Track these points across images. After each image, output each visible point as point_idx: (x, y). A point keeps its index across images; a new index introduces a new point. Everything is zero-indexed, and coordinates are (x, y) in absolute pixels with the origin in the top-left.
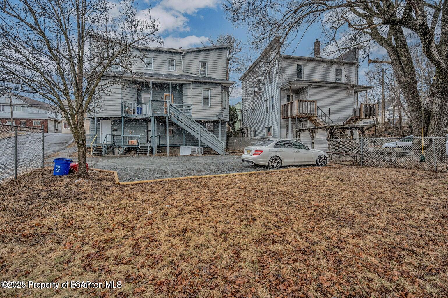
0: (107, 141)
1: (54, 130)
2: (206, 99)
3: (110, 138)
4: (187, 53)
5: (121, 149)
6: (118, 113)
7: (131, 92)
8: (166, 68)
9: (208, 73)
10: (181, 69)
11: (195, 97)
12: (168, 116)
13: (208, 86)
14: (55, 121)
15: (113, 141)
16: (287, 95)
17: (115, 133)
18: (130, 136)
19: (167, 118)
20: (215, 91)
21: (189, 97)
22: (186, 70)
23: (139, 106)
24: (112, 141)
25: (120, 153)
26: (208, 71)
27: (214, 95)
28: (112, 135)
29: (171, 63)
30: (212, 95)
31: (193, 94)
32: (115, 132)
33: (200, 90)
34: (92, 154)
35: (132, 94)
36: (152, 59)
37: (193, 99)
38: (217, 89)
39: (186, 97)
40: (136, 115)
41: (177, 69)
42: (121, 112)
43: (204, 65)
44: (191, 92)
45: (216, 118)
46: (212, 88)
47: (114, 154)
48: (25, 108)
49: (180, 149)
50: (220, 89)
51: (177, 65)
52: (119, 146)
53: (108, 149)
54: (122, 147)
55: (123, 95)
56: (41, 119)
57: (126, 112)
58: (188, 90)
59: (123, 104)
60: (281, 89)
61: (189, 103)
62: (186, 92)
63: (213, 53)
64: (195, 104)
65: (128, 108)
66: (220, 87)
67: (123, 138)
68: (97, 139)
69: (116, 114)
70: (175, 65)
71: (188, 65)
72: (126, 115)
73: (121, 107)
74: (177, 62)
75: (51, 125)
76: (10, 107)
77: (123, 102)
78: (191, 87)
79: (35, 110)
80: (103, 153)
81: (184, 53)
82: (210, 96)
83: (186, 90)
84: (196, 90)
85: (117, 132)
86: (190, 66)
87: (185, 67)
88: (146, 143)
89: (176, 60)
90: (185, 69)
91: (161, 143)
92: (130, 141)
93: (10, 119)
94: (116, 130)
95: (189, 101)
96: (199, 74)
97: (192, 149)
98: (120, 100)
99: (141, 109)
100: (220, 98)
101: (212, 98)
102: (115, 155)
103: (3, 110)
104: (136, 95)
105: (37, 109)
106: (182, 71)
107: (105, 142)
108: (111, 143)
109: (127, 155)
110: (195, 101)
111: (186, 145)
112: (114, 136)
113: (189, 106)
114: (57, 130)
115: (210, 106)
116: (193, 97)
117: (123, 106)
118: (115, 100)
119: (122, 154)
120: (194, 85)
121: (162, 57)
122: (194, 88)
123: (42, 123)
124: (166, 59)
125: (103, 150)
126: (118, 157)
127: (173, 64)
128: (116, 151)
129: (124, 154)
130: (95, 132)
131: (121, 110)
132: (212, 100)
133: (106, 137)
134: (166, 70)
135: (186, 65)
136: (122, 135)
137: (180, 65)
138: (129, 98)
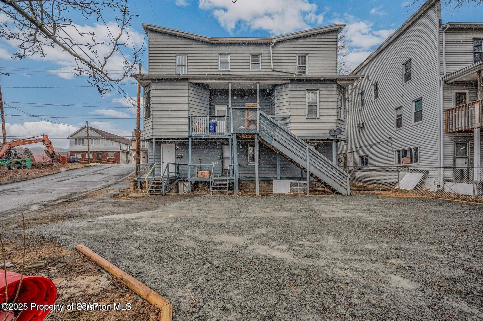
0: (169, 173)
1: (126, 162)
2: (312, 107)
3: (172, 168)
4: (278, 42)
5: (187, 184)
6: (183, 132)
7: (200, 101)
8: (248, 67)
9: (310, 71)
10: (270, 67)
11: (295, 103)
12: (258, 131)
13: (316, 85)
14: (127, 153)
15: (177, 173)
16: (454, 92)
17: (180, 161)
18: (200, 164)
19: (256, 136)
20: (326, 92)
21: (285, 104)
22: (277, 68)
23: (212, 121)
24: (175, 173)
25: (186, 190)
26: (310, 68)
27: (325, 100)
28: (176, 164)
29: (255, 59)
30: (322, 100)
31: (292, 100)
32: (179, 159)
33: (302, 92)
34: (147, 192)
35: (202, 105)
36: (229, 56)
37: (292, 107)
38: (330, 89)
39: (281, 105)
40: (208, 134)
41: (263, 67)
42: (187, 130)
43: (302, 60)
44: (289, 96)
45: (328, 135)
46: (321, 89)
47: (178, 191)
48: (101, 141)
49: (272, 184)
50: (335, 89)
51: (263, 61)
52: (185, 179)
53: (170, 184)
54: (189, 180)
55: (190, 106)
56: (114, 152)
57: (194, 130)
58: (284, 93)
59: (191, 118)
60: (445, 82)
61: (285, 113)
62: (281, 97)
63: (316, 40)
64: (295, 114)
65: (197, 124)
66: (335, 86)
67: (190, 167)
68: (156, 169)
69: (181, 134)
70: (260, 62)
71: (280, 61)
72: (194, 135)
73: (187, 123)
74: (263, 58)
75: (123, 157)
76: (87, 139)
77: (191, 116)
78: (288, 89)
79: (109, 143)
80: (163, 190)
81: (274, 42)
82: (318, 101)
83: (281, 94)
84: (297, 92)
85: (182, 159)
86: (283, 61)
87: (275, 64)
88: (221, 175)
89: (263, 55)
90: (275, 67)
91: (241, 175)
92: (200, 172)
93: (87, 152)
94: (181, 157)
95: (286, 111)
96: (296, 72)
97: (292, 184)
98: (187, 112)
99: (215, 125)
100: (336, 103)
101: (322, 103)
102: (180, 194)
103: (83, 144)
104: (208, 106)
105: (111, 142)
106: (271, 70)
107: (166, 174)
108: (174, 175)
109: (196, 193)
110: (295, 110)
111: (282, 178)
112: (178, 165)
113: (285, 119)
114: (129, 161)
115: (318, 116)
116: (292, 103)
117: (190, 120)
118: (180, 112)
119: (188, 192)
120: (294, 85)
121: (243, 52)
122: (294, 89)
123: (115, 155)
124: (249, 55)
125: (163, 185)
126: (184, 197)
127: (258, 60)
128: (181, 186)
129: (192, 191)
130: (153, 160)
131: (187, 127)
132: (322, 107)
133: (168, 166)
134: (248, 70)
135: (276, 61)
136: (189, 164)
137: (267, 61)
138: (198, 111)
